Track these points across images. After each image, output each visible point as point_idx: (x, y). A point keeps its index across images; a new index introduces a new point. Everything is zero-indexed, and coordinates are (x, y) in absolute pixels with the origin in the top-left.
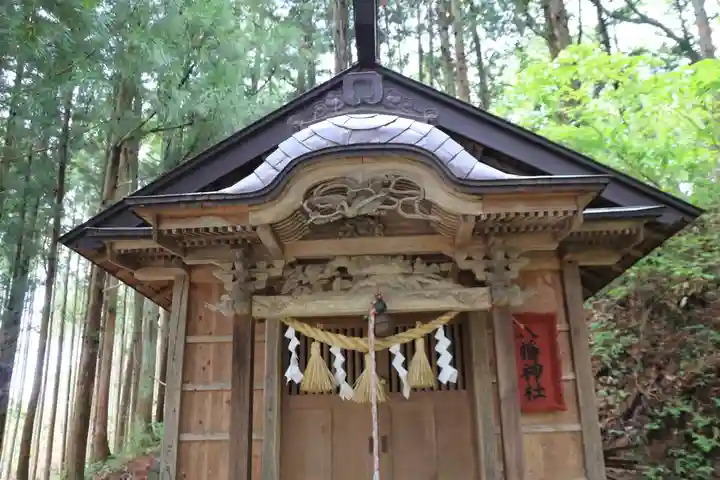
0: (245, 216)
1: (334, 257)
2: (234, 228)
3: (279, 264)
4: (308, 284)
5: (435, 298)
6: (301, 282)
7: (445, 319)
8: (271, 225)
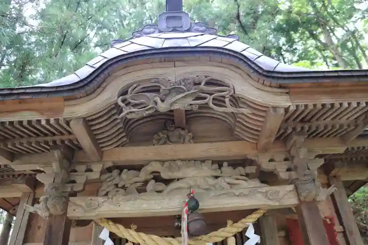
0: (60, 111)
1: (148, 162)
2: (48, 121)
3: (97, 168)
4: (124, 187)
5: (245, 195)
6: (117, 185)
7: (254, 217)
8: (84, 119)
